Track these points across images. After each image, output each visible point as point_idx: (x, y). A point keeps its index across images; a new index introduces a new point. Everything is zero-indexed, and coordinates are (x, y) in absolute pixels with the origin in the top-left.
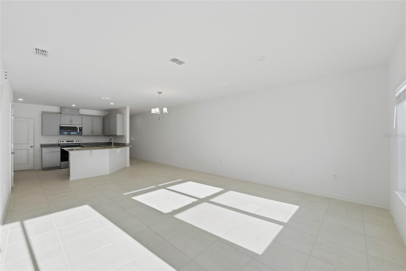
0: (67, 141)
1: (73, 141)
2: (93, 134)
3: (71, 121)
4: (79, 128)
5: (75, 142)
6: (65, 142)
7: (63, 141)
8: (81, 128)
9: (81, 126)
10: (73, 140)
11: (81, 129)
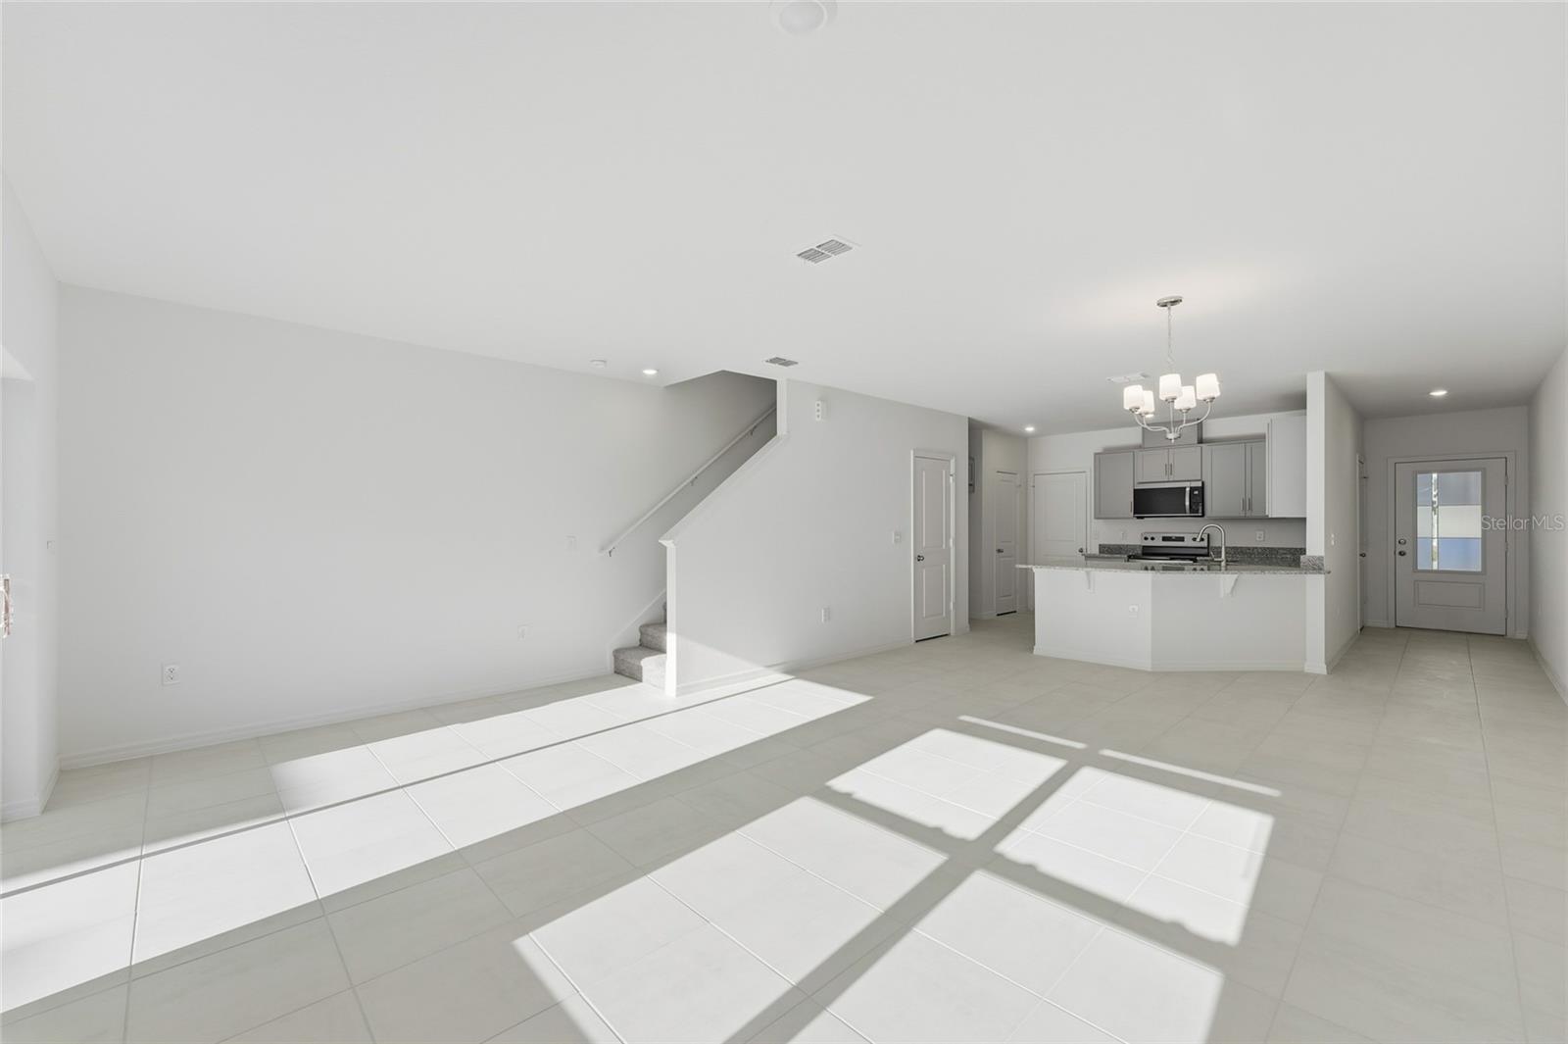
0: (1165, 539)
1: (1182, 539)
2: (1248, 514)
3: (1169, 469)
4: (1192, 489)
5: (1188, 542)
6: (1159, 542)
7: (1153, 539)
8: (1196, 492)
9: (1199, 484)
10: (1182, 535)
11: (1199, 495)
